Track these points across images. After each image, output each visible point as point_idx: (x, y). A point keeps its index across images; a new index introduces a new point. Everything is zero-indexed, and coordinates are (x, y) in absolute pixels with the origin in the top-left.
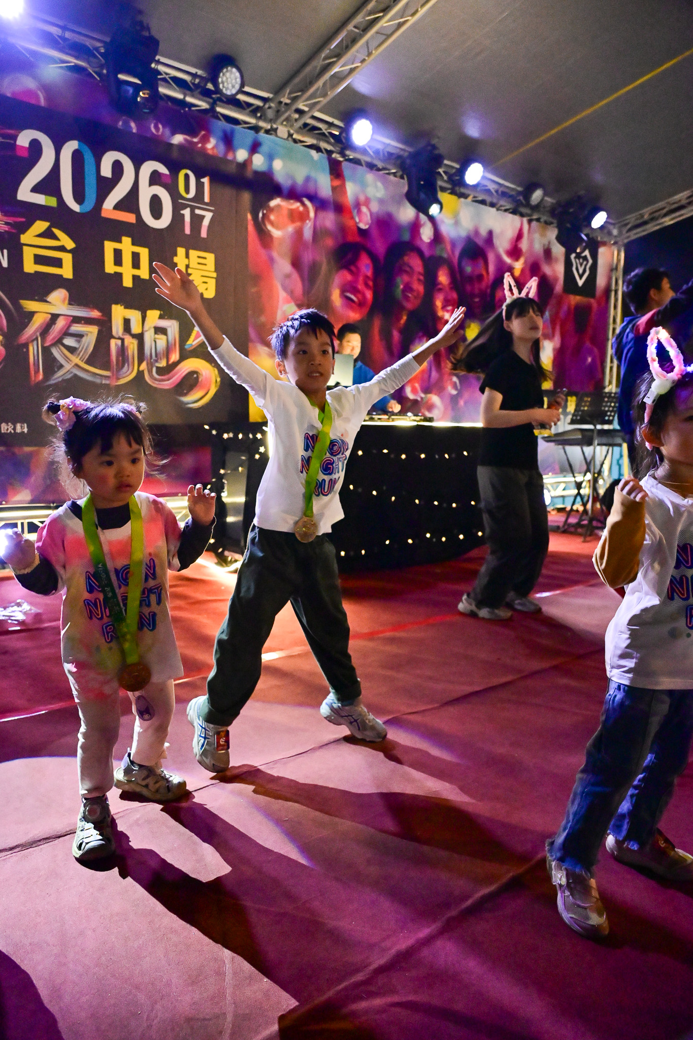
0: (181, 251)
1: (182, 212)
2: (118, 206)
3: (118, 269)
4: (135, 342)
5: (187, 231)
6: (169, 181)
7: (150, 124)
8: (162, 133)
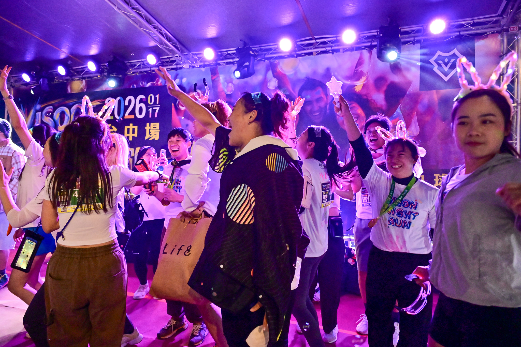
0: (148, 124)
1: (149, 110)
2: (130, 114)
3: (128, 135)
4: (132, 159)
5: (150, 116)
6: (145, 100)
7: (140, 84)
8: (144, 85)
